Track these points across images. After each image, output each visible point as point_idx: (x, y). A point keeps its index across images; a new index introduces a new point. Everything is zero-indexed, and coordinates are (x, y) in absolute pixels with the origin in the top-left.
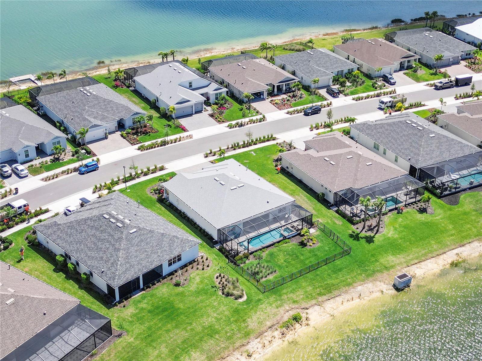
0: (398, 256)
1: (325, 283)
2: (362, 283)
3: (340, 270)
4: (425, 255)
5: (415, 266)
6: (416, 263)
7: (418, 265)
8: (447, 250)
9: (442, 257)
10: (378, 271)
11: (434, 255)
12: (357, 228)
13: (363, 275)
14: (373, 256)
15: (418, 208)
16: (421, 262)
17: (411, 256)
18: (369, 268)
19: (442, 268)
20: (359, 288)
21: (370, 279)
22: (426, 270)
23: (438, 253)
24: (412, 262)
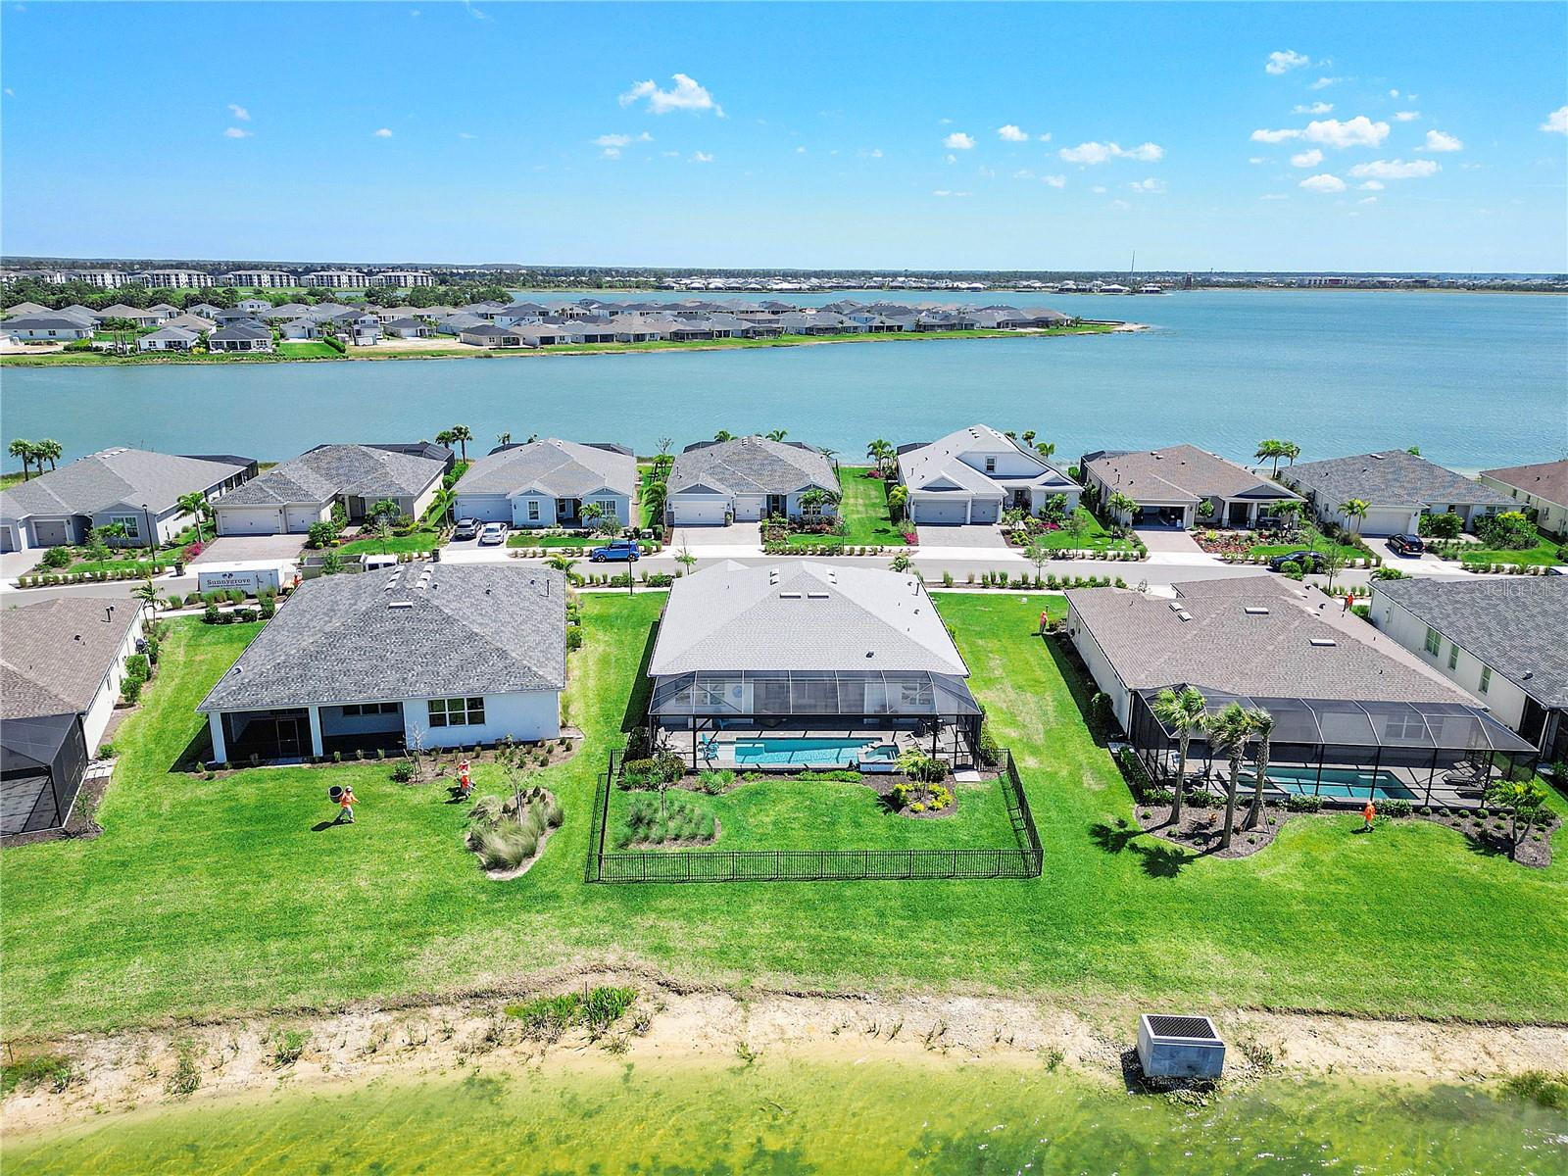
0: (1248, 954)
1: (841, 933)
2: (994, 990)
3: (947, 913)
4: (1394, 996)
5: (1311, 1022)
6: (1319, 1013)
7: (1325, 1024)
8: (1530, 1015)
9: (1480, 1035)
10: (1104, 975)
11: (1436, 1012)
12: (1145, 817)
13: (1024, 966)
14: (1127, 916)
15: (1474, 832)
16: (1350, 1016)
17: (1312, 978)
18: (1071, 950)
19: (1449, 1078)
20: (967, 1004)
21: (1045, 990)
22: (1355, 1060)
23: (1469, 1011)
24: (1298, 1002)
